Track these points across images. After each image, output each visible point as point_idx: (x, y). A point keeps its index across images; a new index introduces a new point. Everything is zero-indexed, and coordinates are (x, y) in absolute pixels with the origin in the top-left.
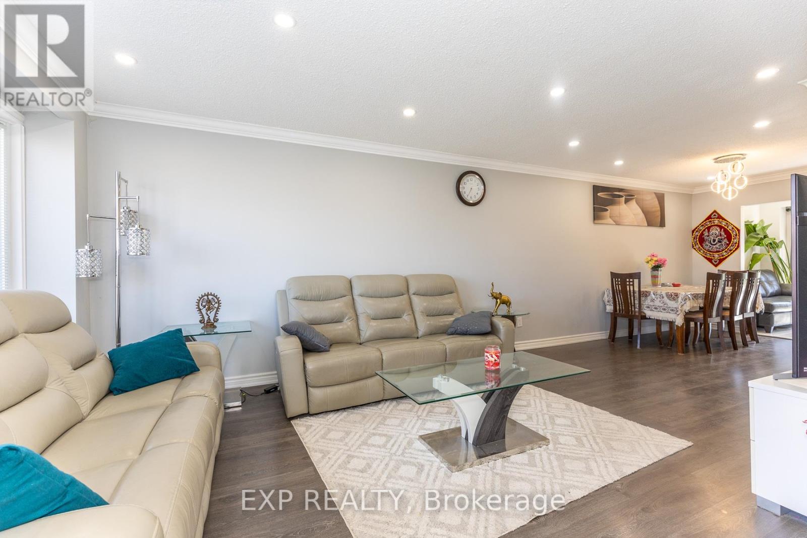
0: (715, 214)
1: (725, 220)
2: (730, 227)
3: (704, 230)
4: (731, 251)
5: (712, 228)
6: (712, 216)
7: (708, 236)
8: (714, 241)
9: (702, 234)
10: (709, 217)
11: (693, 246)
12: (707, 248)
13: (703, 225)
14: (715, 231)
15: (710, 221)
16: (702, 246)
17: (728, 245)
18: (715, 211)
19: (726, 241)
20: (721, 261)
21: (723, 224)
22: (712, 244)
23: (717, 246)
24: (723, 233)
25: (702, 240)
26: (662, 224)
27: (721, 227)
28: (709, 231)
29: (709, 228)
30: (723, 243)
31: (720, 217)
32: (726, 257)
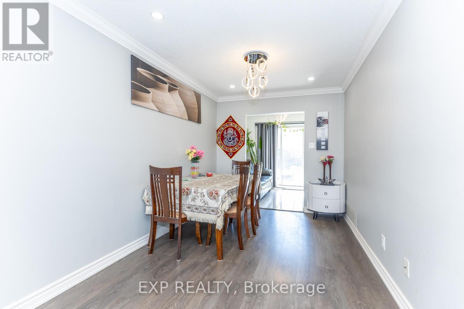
0: (230, 118)
1: (237, 124)
2: (239, 129)
3: (224, 130)
4: (239, 146)
5: (229, 129)
6: (229, 120)
7: (227, 135)
8: (230, 138)
9: (223, 133)
10: (227, 121)
11: (217, 142)
12: (226, 144)
13: (223, 127)
14: (231, 131)
15: (228, 124)
16: (223, 142)
17: (238, 142)
18: (231, 117)
19: (237, 139)
20: (234, 153)
21: (236, 126)
22: (228, 141)
23: (232, 142)
24: (235, 133)
25: (222, 138)
26: (199, 121)
27: (234, 129)
28: (227, 131)
29: (227, 129)
30: (235, 140)
31: (234, 121)
32: (237, 151)
